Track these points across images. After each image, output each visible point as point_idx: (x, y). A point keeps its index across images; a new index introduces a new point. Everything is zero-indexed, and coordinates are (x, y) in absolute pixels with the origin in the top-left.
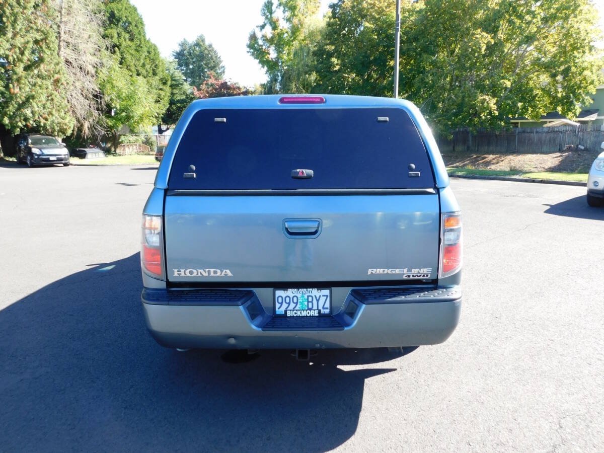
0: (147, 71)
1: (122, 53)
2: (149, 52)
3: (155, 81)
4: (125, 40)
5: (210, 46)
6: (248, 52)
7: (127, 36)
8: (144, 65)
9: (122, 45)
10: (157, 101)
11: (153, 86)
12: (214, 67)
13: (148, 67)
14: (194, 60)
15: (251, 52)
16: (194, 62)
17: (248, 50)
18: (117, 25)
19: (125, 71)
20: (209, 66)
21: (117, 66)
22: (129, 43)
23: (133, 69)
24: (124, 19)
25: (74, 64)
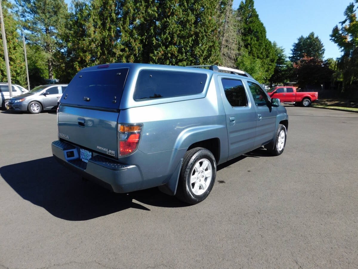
0: (263, 56)
1: (251, 48)
2: (266, 46)
3: (267, 61)
4: (254, 41)
5: (317, 38)
6: (331, 40)
7: (255, 39)
8: (262, 53)
9: (252, 44)
10: (267, 71)
11: (265, 63)
12: (318, 50)
13: (264, 53)
14: (306, 47)
15: (332, 39)
16: (305, 49)
17: (331, 38)
18: (251, 34)
19: (251, 57)
20: (315, 50)
21: (247, 55)
22: (256, 42)
23: (256, 55)
24: (255, 30)
25: (226, 55)
